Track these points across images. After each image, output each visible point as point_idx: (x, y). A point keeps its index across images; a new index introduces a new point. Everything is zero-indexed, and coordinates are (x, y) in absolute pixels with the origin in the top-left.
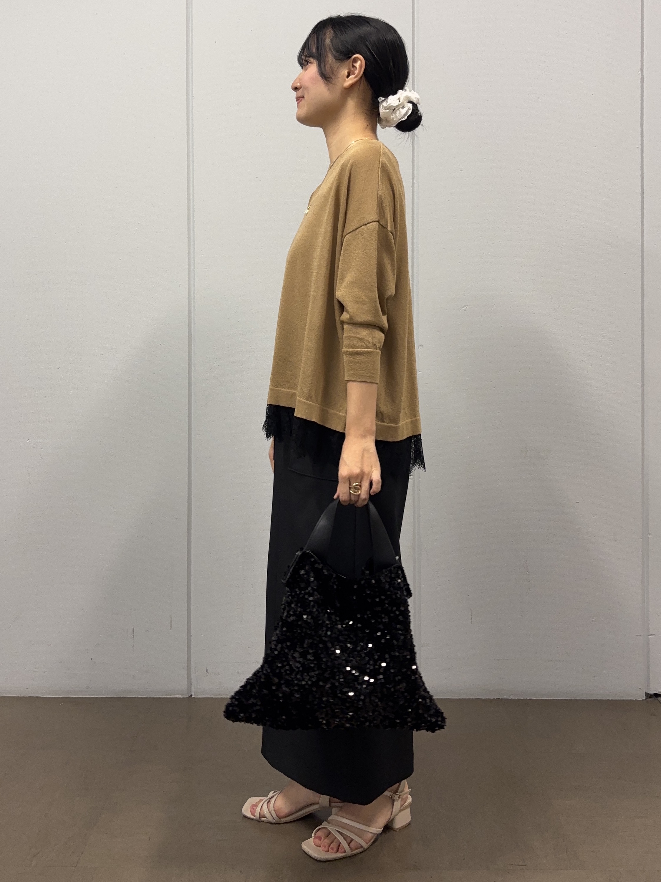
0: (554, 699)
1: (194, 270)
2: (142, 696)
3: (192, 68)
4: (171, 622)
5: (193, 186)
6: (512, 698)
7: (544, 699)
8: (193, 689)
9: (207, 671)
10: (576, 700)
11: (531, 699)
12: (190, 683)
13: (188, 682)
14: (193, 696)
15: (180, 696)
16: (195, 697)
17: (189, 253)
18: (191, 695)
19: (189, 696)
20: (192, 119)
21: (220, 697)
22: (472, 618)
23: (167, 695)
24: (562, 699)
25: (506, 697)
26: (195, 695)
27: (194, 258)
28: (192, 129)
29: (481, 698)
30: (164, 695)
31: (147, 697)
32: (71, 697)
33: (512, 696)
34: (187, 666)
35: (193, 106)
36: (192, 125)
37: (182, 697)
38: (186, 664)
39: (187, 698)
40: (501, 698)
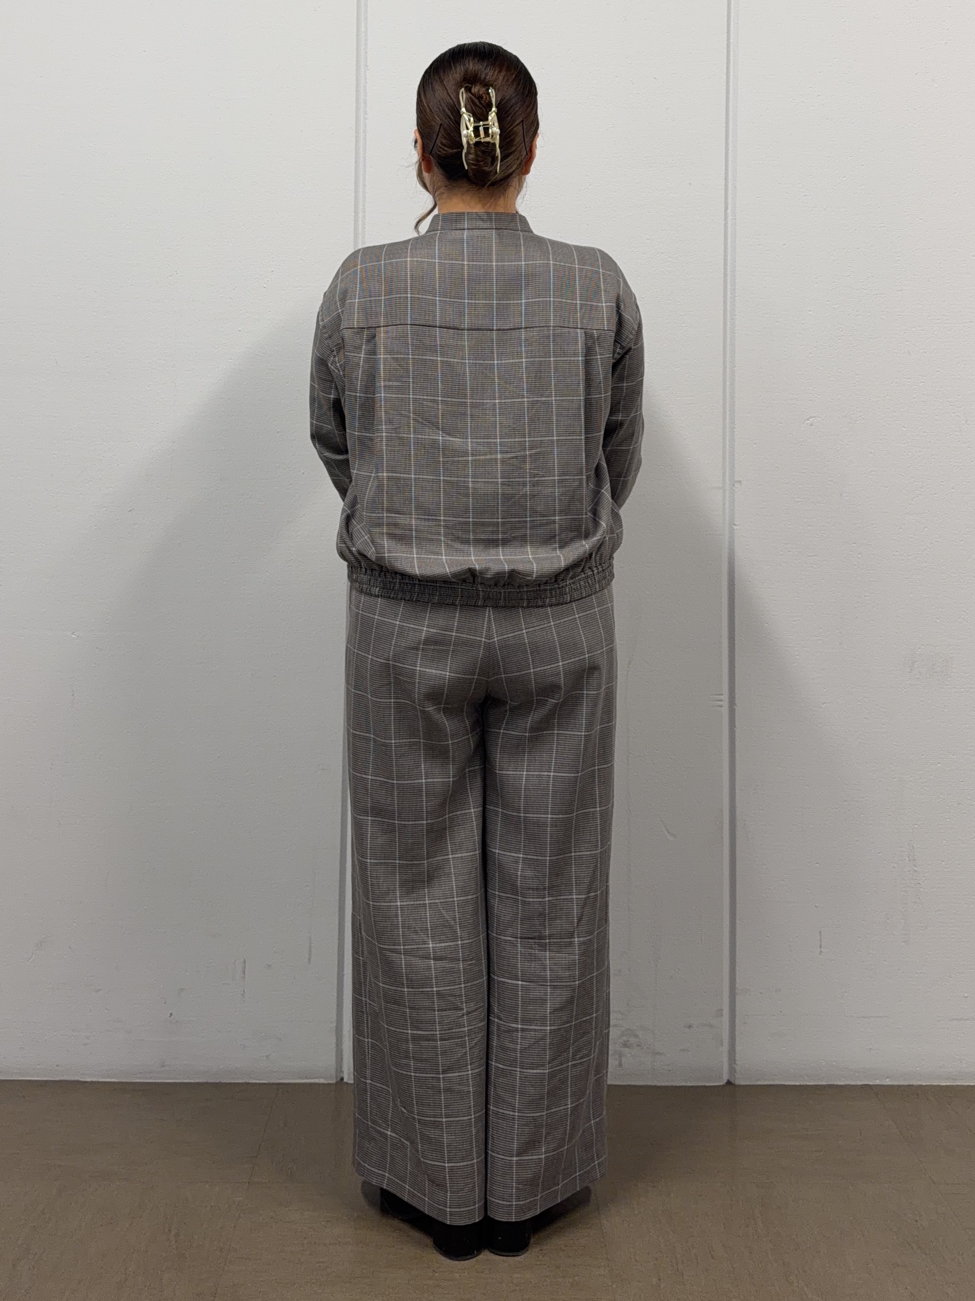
2: (256, 1080)
3: (366, 19)
4: (310, 951)
8: (345, 1069)
12: (340, 1057)
13: (337, 1055)
14: (345, 1080)
15: (322, 1081)
18: (342, 1079)
19: (339, 1079)
20: (365, 103)
23: (300, 1078)
30: (295, 1079)
31: (266, 1082)
32: (134, 1081)
33: (887, 1080)
34: (337, 1028)
35: (366, 82)
36: (366, 111)
37: (326, 1082)
38: (335, 1024)
39: (336, 1083)
40: (871, 1083)
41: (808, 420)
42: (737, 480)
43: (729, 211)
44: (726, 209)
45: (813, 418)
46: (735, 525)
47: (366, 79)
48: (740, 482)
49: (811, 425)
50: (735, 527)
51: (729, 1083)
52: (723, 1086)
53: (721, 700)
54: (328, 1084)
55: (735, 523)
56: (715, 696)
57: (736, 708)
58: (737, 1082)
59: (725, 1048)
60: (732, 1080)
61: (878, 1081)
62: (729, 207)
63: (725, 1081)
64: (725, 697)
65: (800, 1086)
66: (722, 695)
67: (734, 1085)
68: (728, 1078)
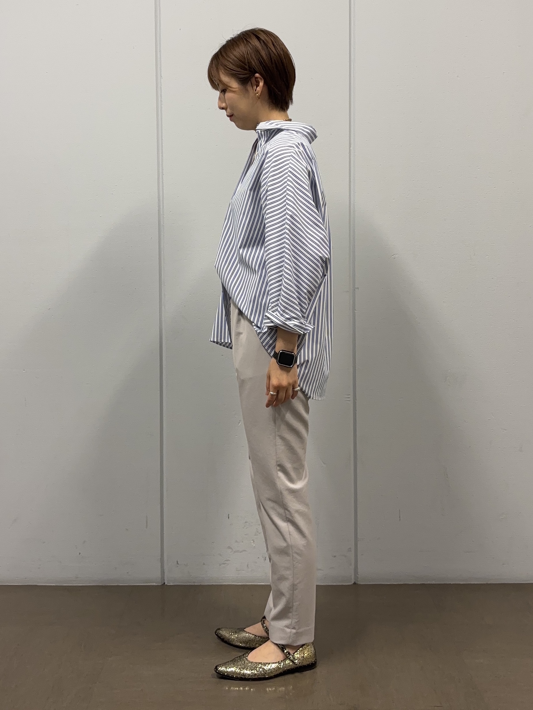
0: (470, 583)
1: (163, 226)
2: (121, 584)
3: (160, 51)
4: (147, 522)
5: (162, 153)
6: (434, 583)
7: (461, 583)
8: (165, 579)
9: (177, 562)
10: (487, 584)
11: (450, 584)
12: (163, 573)
13: (161, 572)
14: (166, 584)
15: (154, 584)
16: (168, 584)
17: (159, 211)
18: (164, 583)
19: (163, 583)
20: (161, 96)
21: (188, 584)
22: (401, 517)
23: (144, 583)
24: (476, 583)
25: (429, 583)
26: (167, 583)
27: (163, 215)
28: (161, 104)
29: (407, 583)
30: (142, 583)
31: (127, 585)
32: (63, 585)
33: (434, 581)
34: (161, 558)
35: (161, 85)
36: (161, 101)
37: (157, 585)
38: (160, 557)
39: (161, 585)
40: (425, 583)
41: (393, 256)
42: (356, 287)
43: (351, 148)
44: (350, 147)
45: (395, 255)
46: (355, 310)
47: (161, 83)
48: (358, 288)
49: (395, 258)
50: (356, 311)
51: (355, 583)
52: (352, 585)
53: (349, 398)
54: (158, 585)
55: (356, 309)
56: (346, 396)
57: (357, 401)
58: (359, 583)
59: (353, 567)
60: (356, 582)
61: (429, 582)
62: (352, 146)
63: (353, 582)
64: (351, 396)
65: (390, 584)
66: (349, 395)
67: (357, 584)
68: (354, 581)
